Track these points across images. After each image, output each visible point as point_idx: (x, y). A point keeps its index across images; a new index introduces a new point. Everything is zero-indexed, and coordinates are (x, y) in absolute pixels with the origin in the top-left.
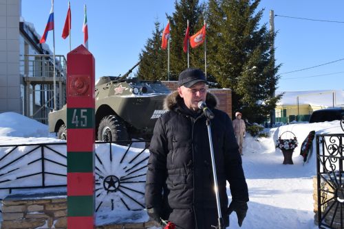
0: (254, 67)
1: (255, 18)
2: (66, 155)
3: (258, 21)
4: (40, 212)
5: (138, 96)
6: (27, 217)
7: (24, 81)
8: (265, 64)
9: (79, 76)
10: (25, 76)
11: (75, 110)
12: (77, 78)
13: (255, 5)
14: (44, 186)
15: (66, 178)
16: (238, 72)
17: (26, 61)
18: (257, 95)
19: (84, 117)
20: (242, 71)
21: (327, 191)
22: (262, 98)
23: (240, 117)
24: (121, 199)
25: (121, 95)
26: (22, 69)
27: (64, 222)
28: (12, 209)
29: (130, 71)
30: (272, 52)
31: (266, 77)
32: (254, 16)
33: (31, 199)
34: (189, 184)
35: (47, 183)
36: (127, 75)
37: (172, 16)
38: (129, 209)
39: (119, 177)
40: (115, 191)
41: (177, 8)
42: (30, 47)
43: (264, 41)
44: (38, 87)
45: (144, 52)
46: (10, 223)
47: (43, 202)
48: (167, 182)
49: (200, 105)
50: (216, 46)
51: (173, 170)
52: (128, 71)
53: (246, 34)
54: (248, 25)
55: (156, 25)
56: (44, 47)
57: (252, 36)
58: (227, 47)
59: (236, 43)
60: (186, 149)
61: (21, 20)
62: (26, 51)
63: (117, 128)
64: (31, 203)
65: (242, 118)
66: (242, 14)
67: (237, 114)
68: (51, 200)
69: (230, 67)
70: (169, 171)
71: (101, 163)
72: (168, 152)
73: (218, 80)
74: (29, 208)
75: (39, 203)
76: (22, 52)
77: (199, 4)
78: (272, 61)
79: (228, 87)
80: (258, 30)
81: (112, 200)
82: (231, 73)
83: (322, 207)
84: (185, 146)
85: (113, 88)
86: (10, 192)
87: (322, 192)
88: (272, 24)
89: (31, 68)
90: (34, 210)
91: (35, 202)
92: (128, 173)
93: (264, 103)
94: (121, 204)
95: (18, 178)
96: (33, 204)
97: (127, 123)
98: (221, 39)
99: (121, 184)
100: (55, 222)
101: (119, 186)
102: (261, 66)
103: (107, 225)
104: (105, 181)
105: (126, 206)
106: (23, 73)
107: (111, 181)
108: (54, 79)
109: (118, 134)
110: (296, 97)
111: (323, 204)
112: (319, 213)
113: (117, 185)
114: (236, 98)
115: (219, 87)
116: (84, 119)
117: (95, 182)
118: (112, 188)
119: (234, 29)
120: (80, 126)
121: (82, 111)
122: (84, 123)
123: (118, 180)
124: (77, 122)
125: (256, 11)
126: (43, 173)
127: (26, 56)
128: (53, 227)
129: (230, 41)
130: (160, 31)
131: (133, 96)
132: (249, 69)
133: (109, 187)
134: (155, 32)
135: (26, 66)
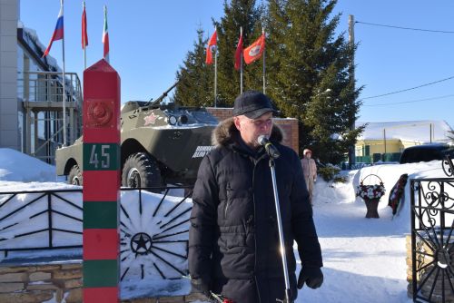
0: (328, 90)
1: (330, 26)
2: (82, 207)
3: (333, 29)
4: (46, 281)
5: (175, 128)
6: (28, 288)
7: (24, 107)
8: (342, 86)
9: (99, 101)
10: (24, 100)
11: (94, 146)
12: (97, 104)
13: (329, 8)
14: (51, 248)
15: (81, 236)
16: (307, 96)
17: (26, 80)
18: (332, 126)
19: (106, 155)
20: (312, 95)
21: (425, 253)
22: (338, 131)
23: (309, 156)
24: (154, 264)
25: (154, 125)
26: (21, 90)
27: (79, 294)
29: (165, 95)
30: (352, 70)
31: (344, 103)
32: (327, 22)
33: (34, 264)
34: (249, 246)
35: (56, 242)
36: (161, 99)
37: (220, 22)
38: (164, 278)
39: (151, 235)
40: (146, 253)
41: (227, 11)
42: (31, 61)
43: (341, 56)
44: (41, 115)
45: (183, 69)
46: (6, 296)
47: (50, 268)
48: (219, 242)
49: (260, 140)
50: (279, 63)
51: (227, 228)
52: (162, 94)
53: (317, 46)
54: (320, 34)
55: (199, 33)
56: (49, 62)
57: (325, 50)
58: (292, 63)
59: (304, 58)
60: (245, 201)
61: (20, 26)
62: (26, 67)
63: (147, 170)
64: (35, 269)
65: (312, 157)
66: (312, 19)
67: (305, 151)
68: (60, 265)
69: (296, 89)
70: (222, 228)
71: (128, 216)
72: (219, 202)
73: (281, 107)
74: (31, 277)
75: (45, 269)
76: (21, 68)
77: (256, 7)
78: (351, 82)
79: (293, 116)
80: (333, 41)
81: (142, 266)
82: (298, 98)
83: (418, 274)
84: (243, 196)
85: (142, 117)
86: (6, 255)
87: (418, 255)
88: (352, 34)
89: (32, 90)
90: (39, 279)
91: (39, 269)
92: (163, 230)
93: (340, 138)
94: (154, 271)
95: (16, 237)
96: (37, 271)
97: (160, 163)
98: (285, 52)
99: (154, 245)
100: (66, 295)
101: (151, 246)
102: (337, 89)
103: (135, 299)
104: (132, 240)
105: (161, 273)
106: (21, 96)
107: (141, 241)
108: (64, 105)
109: (148, 177)
110: (382, 129)
111: (419, 270)
112: (413, 282)
113: (148, 245)
114: (304, 130)
115: (282, 116)
116: (106, 157)
117: (119, 242)
118: (142, 250)
119: (302, 40)
120: (100, 168)
121: (104, 147)
122: (105, 164)
123: (150, 239)
124: (96, 162)
125: (331, 16)
126: (50, 229)
127: (27, 73)
128: (64, 301)
129: (297, 54)
130: (203, 41)
131: (169, 127)
132: (322, 92)
133: (138, 248)
134: (198, 43)
135: (26, 87)
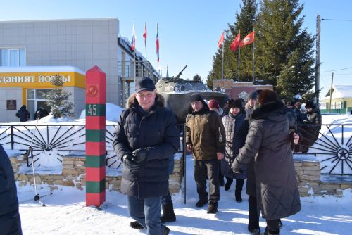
0: (293, 67)
1: (297, 25)
3: (299, 26)
5: (177, 93)
6: (75, 167)
7: (121, 81)
10: (122, 77)
11: (90, 105)
13: (298, 13)
16: (277, 72)
17: (123, 66)
20: (281, 70)
22: (302, 93)
26: (120, 71)
28: (68, 162)
29: (180, 74)
32: (295, 22)
33: (78, 157)
37: (234, 25)
41: (238, 18)
42: (127, 55)
43: (303, 43)
45: (217, 54)
50: (261, 50)
53: (287, 38)
54: (290, 31)
56: (138, 55)
58: (270, 50)
59: (279, 46)
61: (119, 36)
62: (123, 58)
64: (77, 159)
66: (284, 20)
69: (273, 67)
76: (120, 59)
77: (257, 13)
78: (309, 61)
79: (270, 83)
80: (300, 34)
82: (274, 72)
85: (164, 87)
86: (70, 153)
89: (127, 71)
90: (79, 164)
91: (79, 159)
93: (300, 97)
95: (73, 145)
102: (300, 66)
106: (120, 75)
116: (95, 110)
119: (277, 35)
121: (94, 105)
122: (95, 113)
124: (91, 112)
125: (298, 18)
127: (123, 62)
131: (174, 93)
132: (287, 69)
134: (225, 38)
135: (123, 69)
